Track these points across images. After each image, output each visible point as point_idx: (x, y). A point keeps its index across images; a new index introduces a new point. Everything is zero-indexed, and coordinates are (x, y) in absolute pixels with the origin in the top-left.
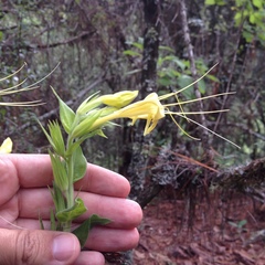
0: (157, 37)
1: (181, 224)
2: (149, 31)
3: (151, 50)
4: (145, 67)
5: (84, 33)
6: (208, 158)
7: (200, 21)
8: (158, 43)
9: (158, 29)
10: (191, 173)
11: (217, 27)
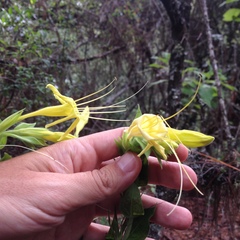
0: (183, 52)
1: (202, 219)
2: (176, 47)
3: (177, 63)
4: (172, 78)
5: (116, 48)
6: (232, 158)
7: (219, 36)
8: (183, 57)
9: (183, 45)
10: (216, 172)
11: (234, 41)
